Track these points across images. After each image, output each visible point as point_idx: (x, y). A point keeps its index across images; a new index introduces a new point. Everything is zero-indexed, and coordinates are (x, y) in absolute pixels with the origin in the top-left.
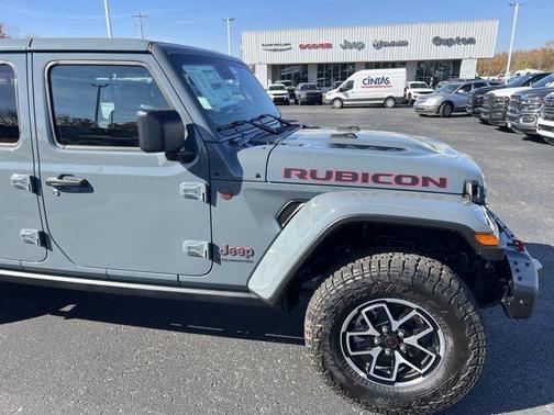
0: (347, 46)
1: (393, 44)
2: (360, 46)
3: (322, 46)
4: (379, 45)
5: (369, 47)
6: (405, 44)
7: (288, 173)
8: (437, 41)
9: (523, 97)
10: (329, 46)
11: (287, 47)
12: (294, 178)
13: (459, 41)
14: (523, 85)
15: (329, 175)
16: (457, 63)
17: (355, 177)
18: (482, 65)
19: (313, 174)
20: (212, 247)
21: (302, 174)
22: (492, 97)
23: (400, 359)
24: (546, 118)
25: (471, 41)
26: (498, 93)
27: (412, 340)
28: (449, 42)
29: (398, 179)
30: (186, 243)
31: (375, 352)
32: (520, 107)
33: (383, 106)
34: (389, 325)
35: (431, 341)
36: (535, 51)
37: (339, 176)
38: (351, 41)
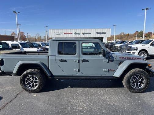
0: (76, 34)
1: (87, 33)
2: (79, 34)
3: (70, 33)
4: (84, 34)
5: (81, 34)
6: (90, 33)
7: (120, 58)
8: (97, 33)
9: (122, 46)
10: (72, 34)
11: (61, 34)
12: (121, 59)
13: (102, 33)
14: (120, 44)
15: (126, 58)
16: (102, 38)
17: (129, 58)
18: (108, 39)
19: (124, 58)
20: (108, 70)
21: (122, 58)
22: (115, 46)
23: (139, 84)
24: (128, 51)
25: (105, 33)
26: (116, 45)
27: (140, 80)
28: (100, 33)
29: (135, 58)
30: (104, 69)
31: (135, 84)
32: (122, 48)
33: (87, 48)
34: (136, 79)
35: (142, 80)
36: (118, 35)
37: (127, 58)
38: (77, 33)
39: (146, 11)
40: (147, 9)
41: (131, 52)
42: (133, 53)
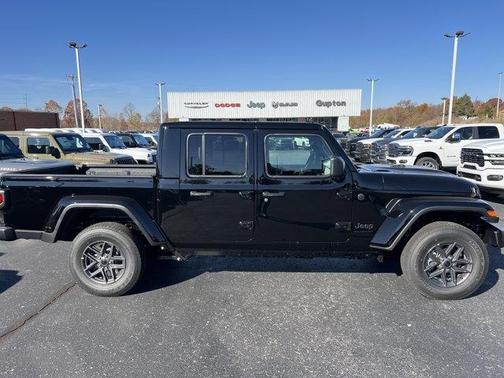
0: (252, 105)
2: (262, 106)
3: (233, 105)
4: (275, 106)
5: (269, 107)
6: (296, 105)
8: (319, 103)
9: (379, 144)
10: (238, 105)
11: (205, 105)
13: (335, 103)
16: (335, 120)
18: (353, 121)
25: (343, 104)
26: (365, 142)
28: (328, 104)
38: (256, 102)
39: (456, 39)
40: (458, 34)
41: (398, 160)
42: (401, 162)
